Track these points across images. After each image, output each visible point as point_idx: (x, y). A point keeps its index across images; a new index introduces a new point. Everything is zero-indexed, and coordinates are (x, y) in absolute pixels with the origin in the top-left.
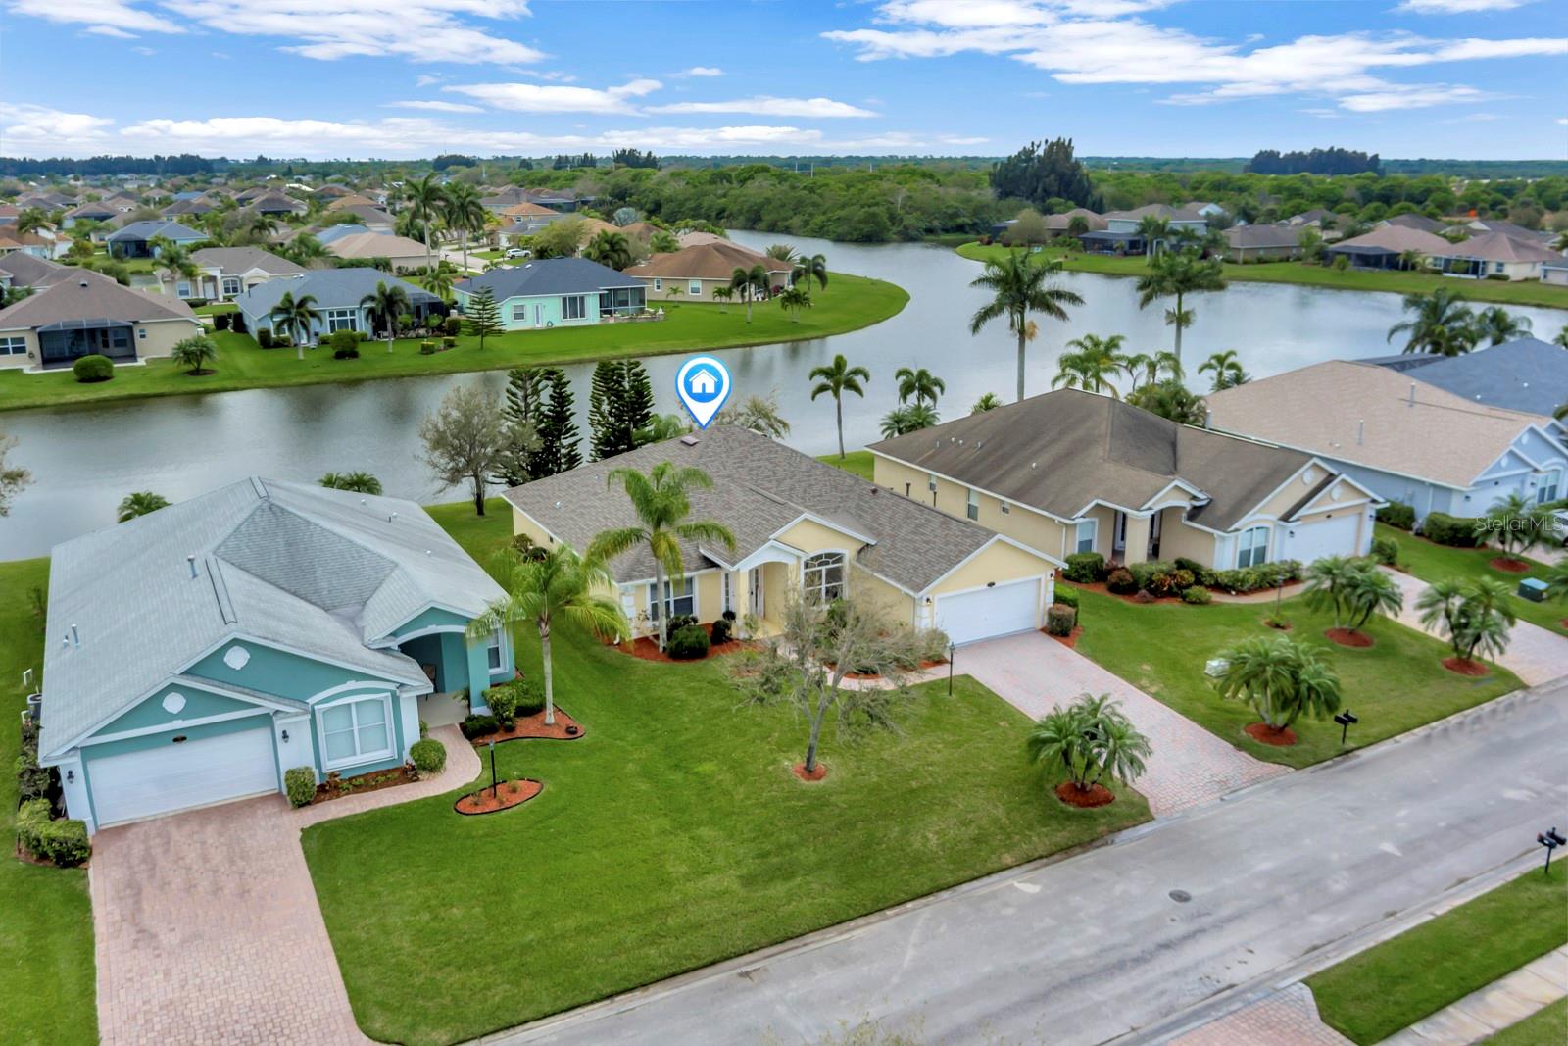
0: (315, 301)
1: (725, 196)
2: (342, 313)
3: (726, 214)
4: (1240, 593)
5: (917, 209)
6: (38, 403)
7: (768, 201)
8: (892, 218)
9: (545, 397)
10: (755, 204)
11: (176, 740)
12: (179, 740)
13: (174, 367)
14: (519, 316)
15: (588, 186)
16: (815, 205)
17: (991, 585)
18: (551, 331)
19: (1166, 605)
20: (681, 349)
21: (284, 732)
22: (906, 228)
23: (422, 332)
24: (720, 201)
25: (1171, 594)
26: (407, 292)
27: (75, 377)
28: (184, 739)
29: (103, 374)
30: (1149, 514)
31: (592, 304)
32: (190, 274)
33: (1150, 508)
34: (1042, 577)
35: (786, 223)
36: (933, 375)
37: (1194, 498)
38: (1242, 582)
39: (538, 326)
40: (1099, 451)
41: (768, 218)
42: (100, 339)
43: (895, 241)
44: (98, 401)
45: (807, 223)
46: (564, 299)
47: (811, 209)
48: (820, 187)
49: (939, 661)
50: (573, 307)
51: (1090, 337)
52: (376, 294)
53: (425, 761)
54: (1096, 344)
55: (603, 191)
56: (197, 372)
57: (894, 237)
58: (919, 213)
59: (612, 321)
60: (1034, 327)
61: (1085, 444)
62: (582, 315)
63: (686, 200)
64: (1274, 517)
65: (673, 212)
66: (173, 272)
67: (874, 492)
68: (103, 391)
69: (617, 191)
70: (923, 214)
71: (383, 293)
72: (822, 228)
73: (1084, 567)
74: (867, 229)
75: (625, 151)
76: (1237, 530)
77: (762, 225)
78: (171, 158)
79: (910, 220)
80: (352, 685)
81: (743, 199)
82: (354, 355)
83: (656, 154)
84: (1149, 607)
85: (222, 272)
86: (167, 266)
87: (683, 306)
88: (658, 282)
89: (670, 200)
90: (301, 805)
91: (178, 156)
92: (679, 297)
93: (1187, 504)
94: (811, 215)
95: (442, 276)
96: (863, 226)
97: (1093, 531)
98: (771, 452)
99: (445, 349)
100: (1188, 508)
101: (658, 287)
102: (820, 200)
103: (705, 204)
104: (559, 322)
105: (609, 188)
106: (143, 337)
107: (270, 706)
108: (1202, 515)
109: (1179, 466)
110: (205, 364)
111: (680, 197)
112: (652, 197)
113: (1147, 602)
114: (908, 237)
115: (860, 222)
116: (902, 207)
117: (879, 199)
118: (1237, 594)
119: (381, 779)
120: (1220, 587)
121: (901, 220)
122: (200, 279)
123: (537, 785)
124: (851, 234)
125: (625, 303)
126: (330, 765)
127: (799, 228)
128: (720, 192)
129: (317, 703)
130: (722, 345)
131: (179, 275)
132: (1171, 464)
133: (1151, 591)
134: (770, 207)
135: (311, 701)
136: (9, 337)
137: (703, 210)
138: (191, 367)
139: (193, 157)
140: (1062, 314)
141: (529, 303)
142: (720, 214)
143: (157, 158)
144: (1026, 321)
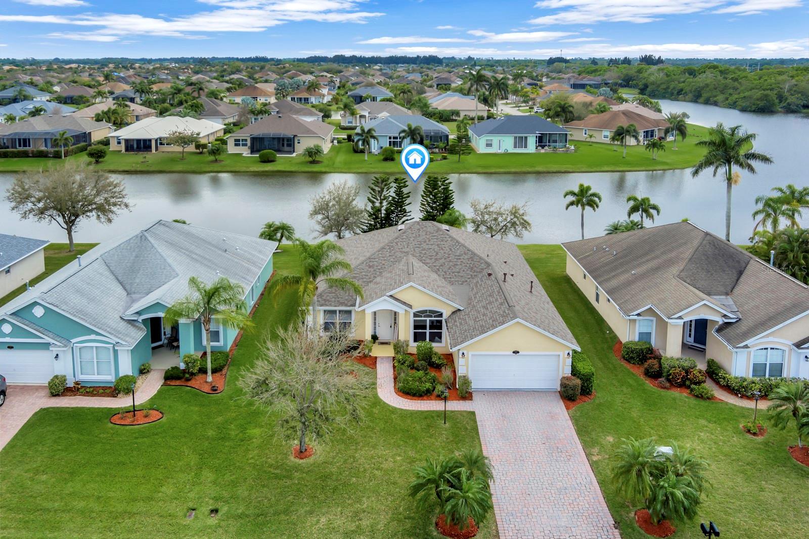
0: (375, 131)
1: (684, 82)
2: (394, 138)
3: (683, 92)
4: (744, 396)
5: (799, 93)
6: (237, 170)
7: (707, 85)
8: (781, 98)
9: (392, 193)
10: (699, 87)
11: (9, 347)
12: (10, 348)
13: (303, 159)
14: (489, 145)
15: (612, 76)
16: (735, 89)
17: (516, 352)
18: (506, 154)
19: (676, 393)
20: (571, 170)
21: (57, 355)
22: (789, 104)
23: (437, 150)
24: (680, 85)
25: (682, 385)
26: (423, 129)
27: (259, 160)
28: (12, 347)
29: (272, 159)
30: (681, 322)
31: (532, 141)
32: (353, 114)
33: (680, 318)
34: (561, 354)
35: (715, 99)
36: (653, 202)
37: (725, 316)
38: (746, 388)
39: (499, 151)
40: (675, 270)
41: (705, 95)
42: (281, 142)
43: (781, 112)
44: (263, 172)
45: (727, 99)
46: (515, 138)
47: (731, 91)
48: (741, 78)
49: (464, 398)
50: (521, 142)
51: (790, 187)
52: (406, 129)
53: (123, 387)
54: (793, 193)
55: (619, 77)
56: (314, 162)
57: (780, 109)
58: (800, 95)
59: (543, 151)
60: (738, 176)
61: (670, 263)
62: (526, 147)
63: (661, 84)
64: (790, 343)
65: (653, 91)
66: (345, 112)
67: (490, 275)
68: (269, 167)
69: (627, 78)
70: (802, 95)
71: (410, 128)
72: (735, 102)
73: (632, 352)
74: (761, 104)
75: (646, 56)
76: (746, 347)
77: (701, 100)
78: (424, 57)
79: (792, 99)
80: (93, 337)
81: (693, 84)
82: (392, 160)
83: (663, 58)
84: (663, 392)
85: (369, 113)
86: (343, 110)
87: (595, 145)
88: (586, 131)
89: (653, 83)
90: (54, 395)
91: (428, 56)
92: (593, 140)
93: (720, 321)
94: (731, 94)
95: (465, 121)
96: (759, 102)
97: (652, 326)
98: (442, 241)
99: (441, 160)
100: (721, 323)
101: (585, 134)
102: (739, 86)
103: (672, 87)
104: (511, 150)
105: (623, 76)
106: (299, 143)
107: (48, 340)
108: (728, 331)
109: (735, 291)
110: (318, 159)
111: (658, 82)
112: (644, 81)
113: (665, 388)
114: (790, 110)
115: (758, 100)
116: (789, 91)
117: (773, 86)
118: (741, 397)
119: (101, 391)
120: (729, 388)
121: (786, 99)
122: (358, 116)
123: (161, 415)
124: (751, 107)
125: (555, 141)
126: (82, 377)
127: (723, 102)
128: (682, 80)
129: (75, 343)
130: (598, 170)
131: (348, 114)
132: (729, 288)
133: (669, 380)
134: (708, 89)
135: (73, 341)
136: (241, 138)
137: (669, 90)
138: (311, 159)
139: (434, 56)
140: (751, 169)
141: (495, 139)
142: (680, 92)
143: (418, 56)
144: (732, 172)
